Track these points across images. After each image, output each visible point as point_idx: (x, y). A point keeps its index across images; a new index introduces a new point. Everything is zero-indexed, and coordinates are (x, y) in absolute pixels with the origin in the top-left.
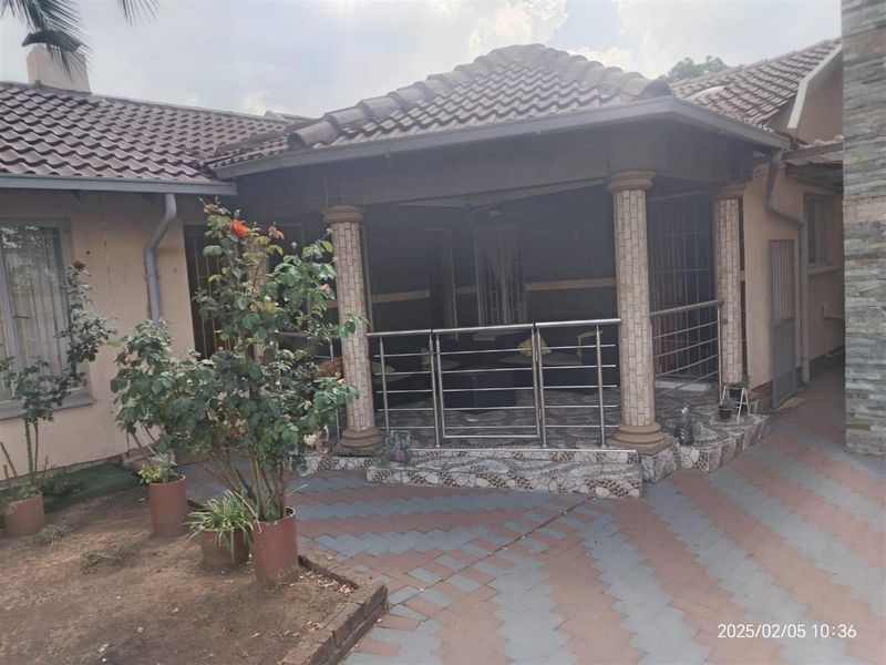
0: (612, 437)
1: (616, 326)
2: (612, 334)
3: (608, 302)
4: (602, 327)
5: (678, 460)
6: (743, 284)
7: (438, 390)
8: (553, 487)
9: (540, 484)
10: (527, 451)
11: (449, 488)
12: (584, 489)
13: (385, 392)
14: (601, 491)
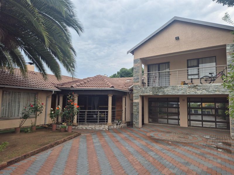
0: (106, 124)
1: (108, 111)
2: (107, 112)
3: (107, 109)
4: (106, 111)
5: (114, 128)
6: (125, 108)
7: (86, 120)
8: (99, 129)
9: (97, 129)
10: (96, 126)
11: (86, 129)
12: (102, 129)
13: (79, 118)
14: (104, 129)
